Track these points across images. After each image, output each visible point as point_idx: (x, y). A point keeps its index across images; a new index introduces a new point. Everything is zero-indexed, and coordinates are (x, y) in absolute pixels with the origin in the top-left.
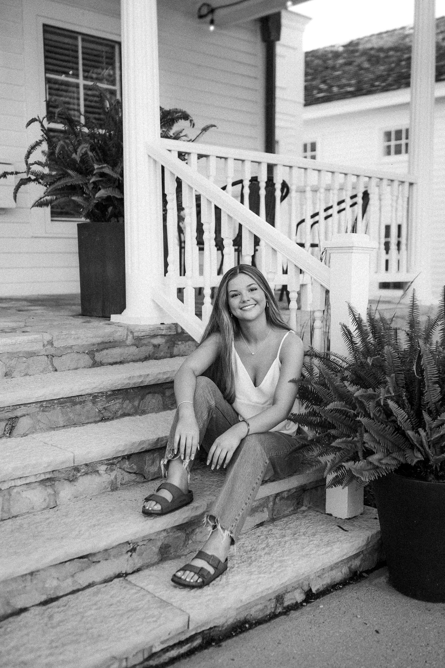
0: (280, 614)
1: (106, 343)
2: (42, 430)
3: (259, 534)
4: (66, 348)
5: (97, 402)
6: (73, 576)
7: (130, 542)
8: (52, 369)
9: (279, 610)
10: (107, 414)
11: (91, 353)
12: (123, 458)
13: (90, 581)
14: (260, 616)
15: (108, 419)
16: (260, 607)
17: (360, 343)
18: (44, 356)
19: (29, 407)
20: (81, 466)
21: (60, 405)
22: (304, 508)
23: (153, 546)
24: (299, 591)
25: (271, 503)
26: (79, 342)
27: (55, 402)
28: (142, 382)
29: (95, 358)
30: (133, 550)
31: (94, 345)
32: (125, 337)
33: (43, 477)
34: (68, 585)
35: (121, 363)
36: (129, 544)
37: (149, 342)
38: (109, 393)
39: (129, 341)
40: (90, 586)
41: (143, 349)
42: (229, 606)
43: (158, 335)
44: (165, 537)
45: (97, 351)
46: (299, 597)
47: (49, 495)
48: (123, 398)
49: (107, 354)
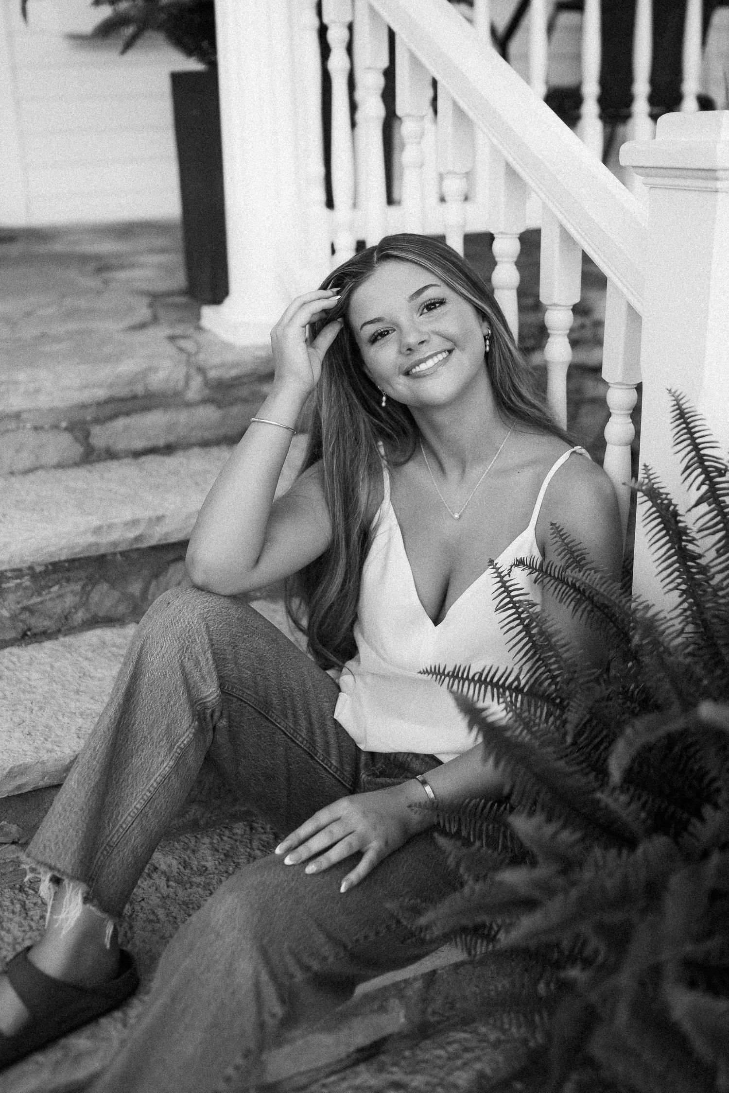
1: (123, 400)
4: (3, 416)
10: (40, 620)
11: (79, 428)
15: (41, 634)
25: (417, 987)
28: (138, 539)
29: (90, 440)
32: (182, 383)
39: (194, 391)
41: (234, 411)
45: (97, 421)
48: (90, 578)
49: (126, 428)
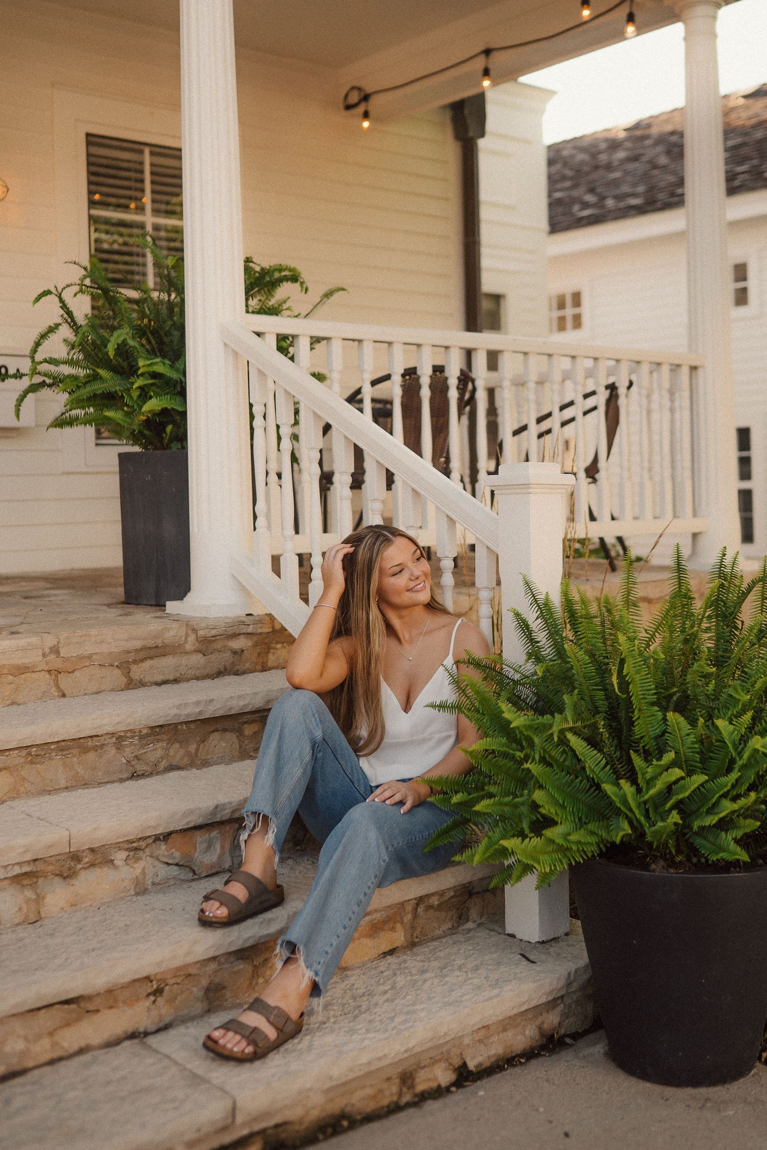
0: (409, 1105)
1: (150, 648)
2: (29, 794)
3: (383, 969)
4: (81, 658)
5: (125, 746)
6: (51, 1034)
7: (152, 978)
8: (56, 694)
9: (407, 1098)
10: (140, 767)
11: (125, 666)
12: (157, 838)
13: (83, 1044)
14: (370, 1107)
15: (143, 775)
16: (369, 1091)
17: (544, 640)
18: (43, 673)
19: (7, 756)
20: (83, 851)
21: (60, 753)
22: (470, 925)
23: (194, 986)
24: (443, 1065)
25: (409, 916)
26: (105, 649)
27: (53, 747)
28: (200, 713)
29: (130, 674)
30: (158, 992)
31: (129, 652)
32: (183, 639)
33: (17, 870)
34: (43, 1049)
35: (176, 681)
36: (151, 981)
37: (225, 646)
38: (145, 731)
39: (190, 644)
40: (81, 1051)
41: (213, 657)
42: (308, 1086)
43: (239, 634)
44: (216, 971)
45: (135, 662)
46: (444, 1077)
47: (28, 901)
48: (170, 739)
49: (151, 667)
